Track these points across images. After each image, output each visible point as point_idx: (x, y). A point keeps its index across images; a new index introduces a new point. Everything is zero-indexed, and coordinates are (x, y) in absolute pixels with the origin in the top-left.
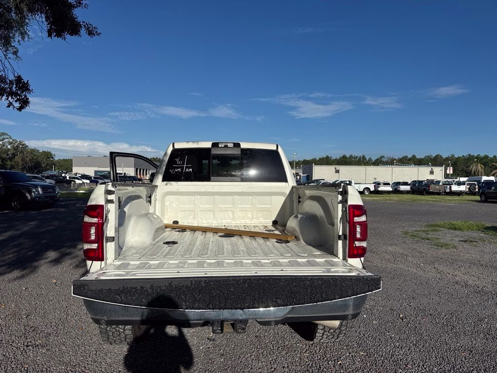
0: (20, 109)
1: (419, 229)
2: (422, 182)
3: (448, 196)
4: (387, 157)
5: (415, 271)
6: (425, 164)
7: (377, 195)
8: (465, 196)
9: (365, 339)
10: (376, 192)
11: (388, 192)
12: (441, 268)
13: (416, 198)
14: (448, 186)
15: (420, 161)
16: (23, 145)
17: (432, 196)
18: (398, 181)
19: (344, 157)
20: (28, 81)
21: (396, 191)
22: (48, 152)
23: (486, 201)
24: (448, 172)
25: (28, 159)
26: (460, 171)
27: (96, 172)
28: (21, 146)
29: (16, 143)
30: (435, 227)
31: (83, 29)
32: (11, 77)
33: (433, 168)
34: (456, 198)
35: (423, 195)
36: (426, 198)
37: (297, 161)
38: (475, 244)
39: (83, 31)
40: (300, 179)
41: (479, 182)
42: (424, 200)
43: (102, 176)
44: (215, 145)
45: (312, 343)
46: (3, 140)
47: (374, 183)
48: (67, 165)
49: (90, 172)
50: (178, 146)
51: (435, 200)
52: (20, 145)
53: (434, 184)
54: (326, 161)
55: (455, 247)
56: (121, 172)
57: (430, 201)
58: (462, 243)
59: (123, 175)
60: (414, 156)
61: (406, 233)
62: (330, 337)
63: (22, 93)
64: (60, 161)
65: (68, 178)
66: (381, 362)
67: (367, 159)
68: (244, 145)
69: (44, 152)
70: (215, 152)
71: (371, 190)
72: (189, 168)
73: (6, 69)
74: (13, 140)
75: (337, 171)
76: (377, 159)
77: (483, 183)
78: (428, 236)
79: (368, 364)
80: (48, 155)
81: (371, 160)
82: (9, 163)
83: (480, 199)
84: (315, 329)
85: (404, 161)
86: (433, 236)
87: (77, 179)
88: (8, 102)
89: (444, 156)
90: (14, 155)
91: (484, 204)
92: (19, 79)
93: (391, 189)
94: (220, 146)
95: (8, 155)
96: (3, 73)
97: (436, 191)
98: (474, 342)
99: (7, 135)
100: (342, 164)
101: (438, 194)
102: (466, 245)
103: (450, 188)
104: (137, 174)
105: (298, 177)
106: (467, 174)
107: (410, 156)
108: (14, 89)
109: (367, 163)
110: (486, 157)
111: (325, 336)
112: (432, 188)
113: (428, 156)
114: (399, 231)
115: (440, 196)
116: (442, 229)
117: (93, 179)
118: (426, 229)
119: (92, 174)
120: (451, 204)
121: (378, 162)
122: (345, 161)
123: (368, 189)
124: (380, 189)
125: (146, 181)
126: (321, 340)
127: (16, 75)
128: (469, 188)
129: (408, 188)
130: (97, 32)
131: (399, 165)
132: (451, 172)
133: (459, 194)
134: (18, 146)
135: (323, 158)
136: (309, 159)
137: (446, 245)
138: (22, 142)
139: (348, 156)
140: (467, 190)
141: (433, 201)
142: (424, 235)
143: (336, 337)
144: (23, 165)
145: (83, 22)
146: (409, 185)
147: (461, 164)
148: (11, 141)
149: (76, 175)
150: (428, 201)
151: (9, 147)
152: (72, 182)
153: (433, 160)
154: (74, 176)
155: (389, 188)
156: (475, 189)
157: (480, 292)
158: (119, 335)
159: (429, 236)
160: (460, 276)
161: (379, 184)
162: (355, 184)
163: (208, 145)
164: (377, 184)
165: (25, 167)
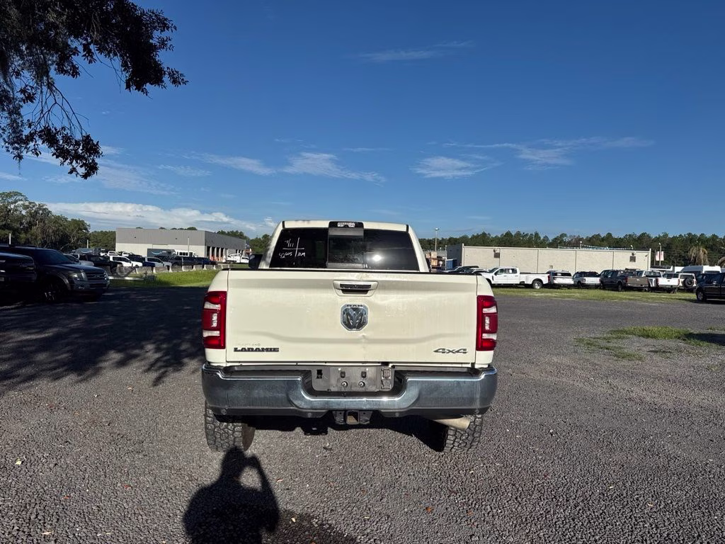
0: (85, 176)
1: (598, 336)
2: (617, 271)
3: (653, 293)
4: (571, 236)
5: (581, 385)
6: (624, 247)
7: (551, 290)
8: (677, 294)
9: (504, 452)
10: (551, 286)
11: (568, 286)
12: (615, 383)
13: (605, 295)
14: (654, 279)
15: (618, 242)
16: (45, 209)
17: (632, 293)
18: (583, 271)
19: (508, 234)
20: (98, 142)
21: (579, 285)
22: (79, 221)
23: (704, 301)
24: (657, 259)
25: (51, 231)
26: (676, 257)
27: (149, 251)
28: (41, 212)
29: (34, 206)
30: (621, 333)
31: (167, 76)
32: (78, 137)
33: (635, 252)
34: (664, 295)
35: (618, 291)
36: (620, 296)
37: (440, 239)
38: (668, 355)
39: (166, 79)
40: (444, 265)
41: (698, 273)
42: (617, 298)
43: (158, 256)
44: (333, 225)
45: (442, 453)
46: (16, 202)
47: (548, 273)
48: (108, 240)
49: (141, 250)
50: (289, 225)
51: (632, 297)
52: (40, 209)
53: (634, 275)
54: (481, 240)
55: (640, 359)
56: (186, 252)
57: (626, 299)
58: (652, 354)
59: (188, 256)
60: (609, 235)
61: (581, 340)
62: (463, 445)
63: (90, 156)
64: (96, 234)
65: (111, 259)
66: (518, 472)
67: (542, 238)
68: (367, 226)
69: (74, 221)
70: (333, 232)
71: (544, 283)
72: (302, 251)
73: (73, 127)
74: (30, 203)
75: (497, 255)
76: (556, 239)
77: (704, 275)
78: (608, 345)
79: (503, 474)
80: (80, 225)
81: (548, 239)
82: (23, 236)
83: (696, 298)
84: (444, 436)
85: (596, 242)
86: (614, 345)
87: (124, 260)
88: (71, 167)
89: (653, 236)
90: (31, 225)
91: (701, 305)
92: (87, 140)
93: (572, 282)
94: (339, 226)
95: (21, 224)
96: (69, 132)
97: (635, 286)
98: (629, 458)
99: (21, 195)
100: (505, 245)
101: (640, 289)
102: (656, 357)
103: (657, 281)
104: (208, 254)
105: (441, 263)
106: (685, 262)
107: (603, 235)
108: (80, 152)
109: (541, 243)
110: (714, 237)
111: (456, 444)
112: (631, 281)
113: (630, 235)
114: (571, 338)
115: (640, 293)
116: (629, 336)
117: (146, 260)
118: (609, 335)
119: (144, 254)
120: (654, 304)
121: (558, 243)
122: (509, 241)
123: (540, 281)
124: (556, 281)
125: (222, 265)
126: (452, 448)
127: (84, 134)
128: (684, 283)
129: (596, 281)
130: (183, 80)
131: (586, 247)
132: (662, 259)
133: (669, 290)
134: (36, 212)
135: (478, 236)
136: (458, 237)
137: (628, 357)
138: (42, 206)
139: (513, 234)
140: (681, 284)
141: (629, 299)
142: (603, 343)
143: (468, 446)
144: (43, 238)
145: (168, 68)
146: (599, 276)
147: (677, 247)
148: (27, 203)
149: (121, 255)
150: (621, 299)
151: (24, 212)
152: (118, 265)
153: (637, 241)
154: (119, 256)
155: (569, 281)
156: (692, 283)
157: (655, 409)
158: (227, 438)
159: (610, 345)
160: (637, 392)
161: (556, 274)
162: (521, 273)
163: (324, 224)
164: (553, 274)
165: (45, 242)
